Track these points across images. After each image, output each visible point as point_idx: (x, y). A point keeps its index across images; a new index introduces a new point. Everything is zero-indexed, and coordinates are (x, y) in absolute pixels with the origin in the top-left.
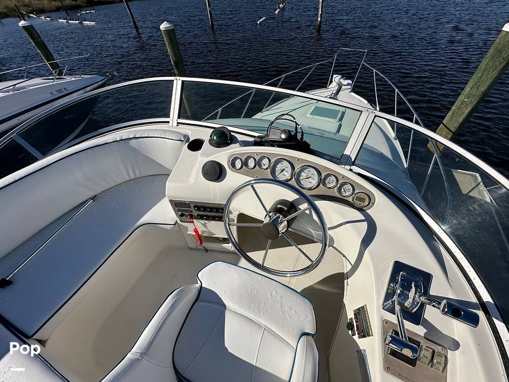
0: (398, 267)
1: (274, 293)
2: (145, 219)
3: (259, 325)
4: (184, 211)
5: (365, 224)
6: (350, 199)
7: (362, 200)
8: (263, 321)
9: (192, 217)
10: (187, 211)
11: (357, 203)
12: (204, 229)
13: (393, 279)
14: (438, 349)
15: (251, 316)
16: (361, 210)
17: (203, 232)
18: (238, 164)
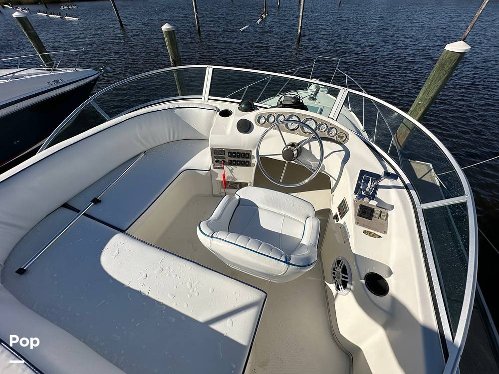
0: (363, 173)
1: (288, 199)
2: (186, 166)
3: (281, 215)
4: (219, 157)
5: (344, 153)
6: (335, 138)
7: (342, 137)
8: (283, 213)
9: (224, 163)
10: (221, 158)
11: (339, 140)
12: (230, 175)
13: (360, 179)
14: (384, 210)
15: (276, 210)
16: (340, 143)
17: (229, 177)
18: (262, 120)
